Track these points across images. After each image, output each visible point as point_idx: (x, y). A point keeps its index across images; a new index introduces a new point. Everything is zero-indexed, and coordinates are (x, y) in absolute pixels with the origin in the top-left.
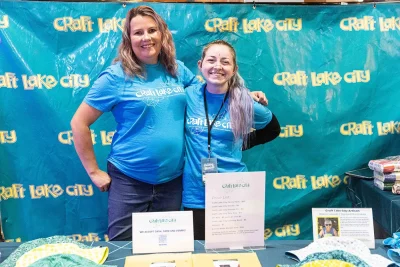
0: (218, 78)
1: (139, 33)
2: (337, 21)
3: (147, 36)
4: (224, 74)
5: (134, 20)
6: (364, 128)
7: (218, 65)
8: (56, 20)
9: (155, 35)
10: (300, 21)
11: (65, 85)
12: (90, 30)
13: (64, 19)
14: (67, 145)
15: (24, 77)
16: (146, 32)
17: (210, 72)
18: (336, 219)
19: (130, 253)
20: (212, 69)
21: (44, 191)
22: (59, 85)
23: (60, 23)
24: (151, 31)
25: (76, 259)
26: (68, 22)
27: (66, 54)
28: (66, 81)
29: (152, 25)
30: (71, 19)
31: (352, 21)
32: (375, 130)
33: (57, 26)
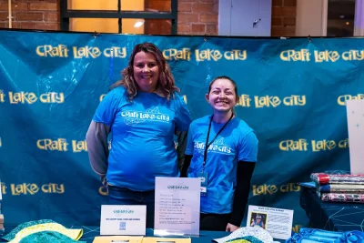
0: (224, 105)
1: (141, 65)
2: (278, 53)
3: (146, 69)
4: (229, 102)
5: (138, 54)
6: (300, 145)
7: (222, 95)
8: (38, 48)
9: (155, 69)
10: (245, 52)
11: (44, 101)
12: (66, 55)
13: (45, 47)
14: (44, 150)
15: (10, 94)
16: (146, 66)
17: (216, 101)
18: (265, 215)
19: (99, 234)
20: (218, 98)
21: (23, 188)
22: (39, 100)
23: (42, 50)
24: (151, 65)
25: (57, 235)
26: (48, 49)
27: (46, 75)
28: (45, 97)
29: (152, 60)
30: (50, 47)
31: (291, 53)
32: (310, 147)
33: (38, 52)
